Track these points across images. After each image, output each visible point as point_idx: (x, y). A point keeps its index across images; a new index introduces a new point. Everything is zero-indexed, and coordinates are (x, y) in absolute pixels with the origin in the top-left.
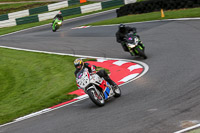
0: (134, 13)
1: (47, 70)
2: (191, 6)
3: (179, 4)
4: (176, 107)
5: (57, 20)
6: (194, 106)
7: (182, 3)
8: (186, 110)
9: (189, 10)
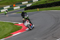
0: (30, 9)
1: (4, 27)
2: (46, 7)
3: (43, 7)
4: (42, 37)
5: (6, 12)
6: (48, 37)
7: (44, 6)
8: (45, 38)
9: (46, 8)
